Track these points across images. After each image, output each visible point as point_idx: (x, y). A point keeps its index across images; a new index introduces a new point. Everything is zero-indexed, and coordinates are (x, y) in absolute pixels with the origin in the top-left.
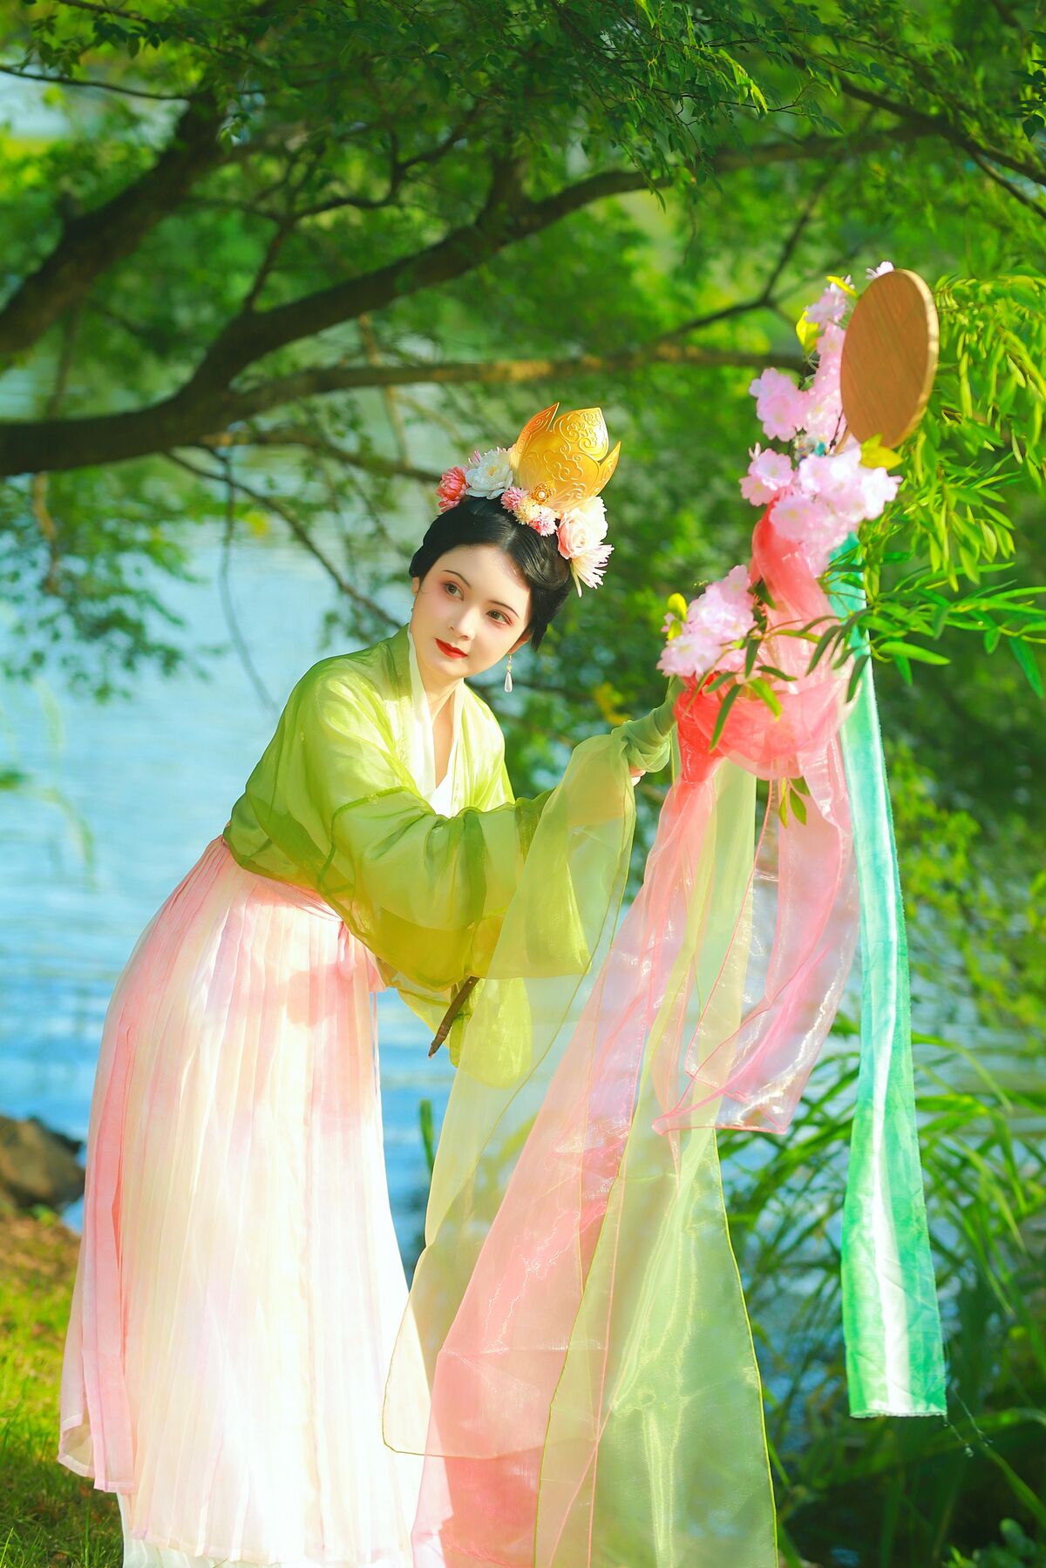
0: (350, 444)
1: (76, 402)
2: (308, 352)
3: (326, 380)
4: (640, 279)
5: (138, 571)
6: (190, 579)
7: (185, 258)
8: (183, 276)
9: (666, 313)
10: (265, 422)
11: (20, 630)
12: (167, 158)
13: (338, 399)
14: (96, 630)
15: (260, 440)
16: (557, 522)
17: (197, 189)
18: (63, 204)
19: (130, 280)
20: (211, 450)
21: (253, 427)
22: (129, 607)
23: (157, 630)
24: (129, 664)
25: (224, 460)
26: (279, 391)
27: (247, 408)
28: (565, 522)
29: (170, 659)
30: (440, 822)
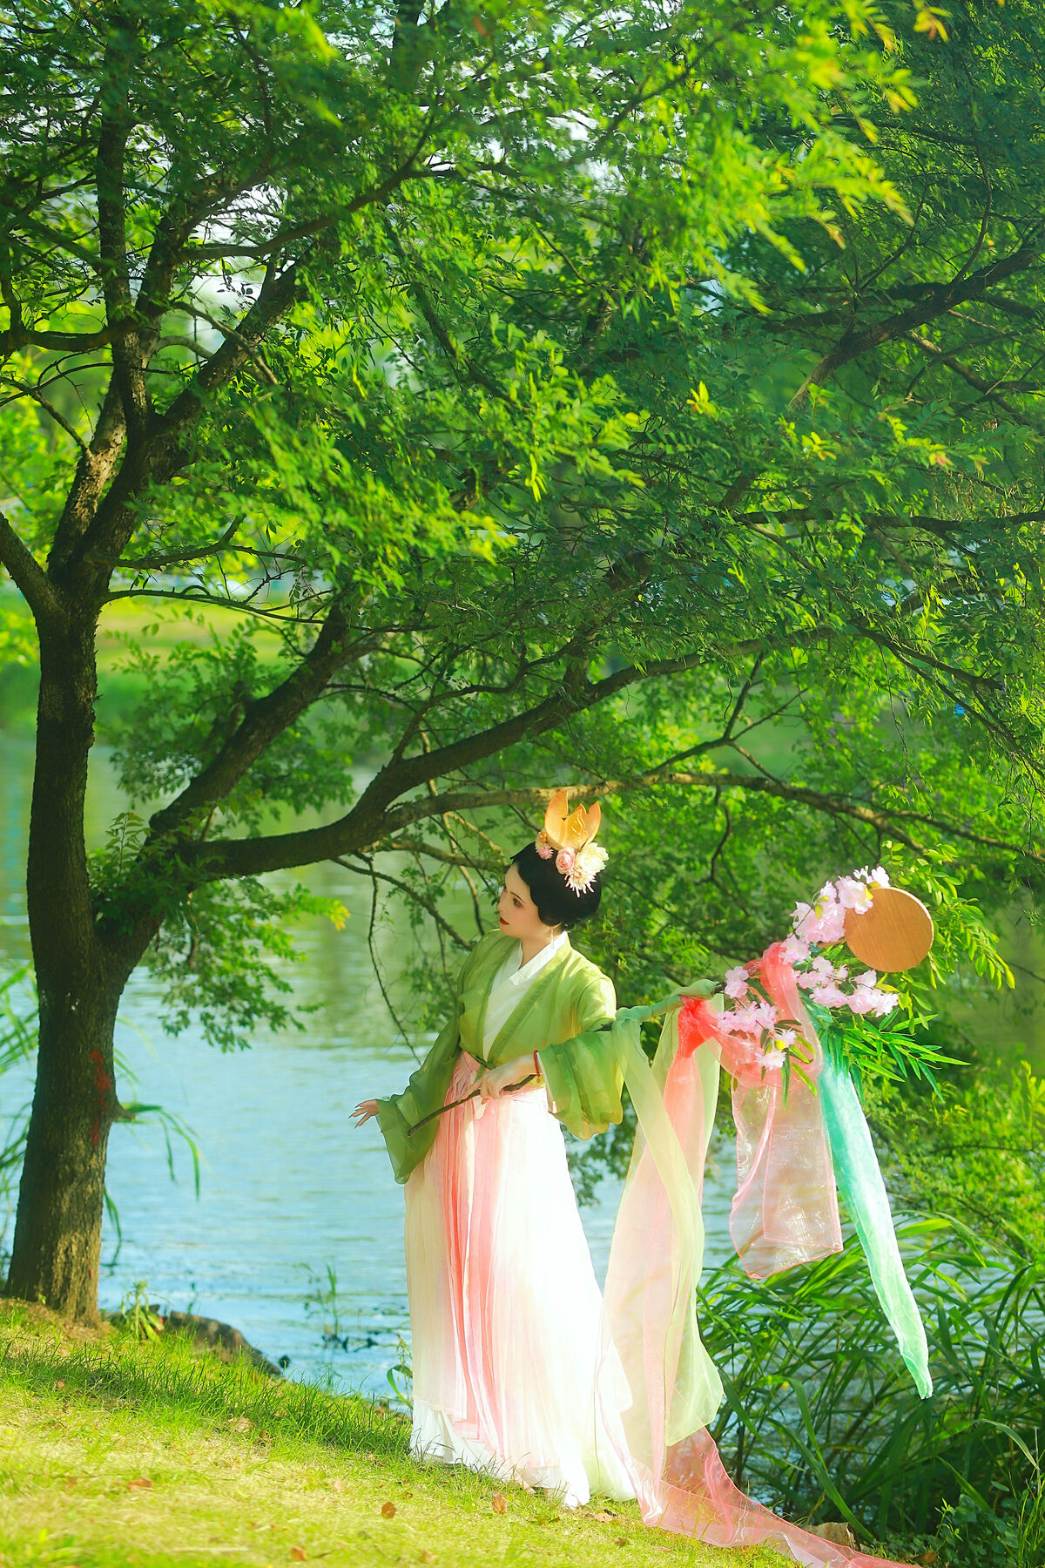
5: (255, 952)
6: (291, 955)
11: (170, 998)
14: (222, 995)
22: (249, 977)
23: (270, 994)
24: (246, 1023)
25: (369, 860)
29: (278, 1015)
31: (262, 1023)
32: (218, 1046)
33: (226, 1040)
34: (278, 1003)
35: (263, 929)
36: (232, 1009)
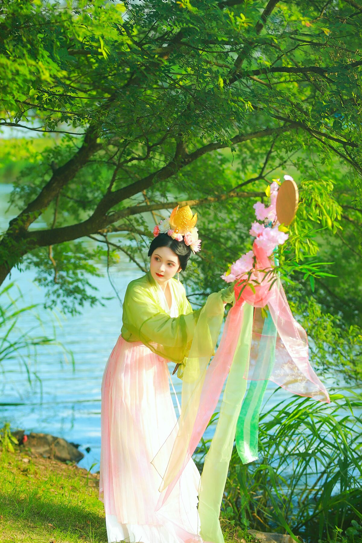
0: (142, 229)
1: (61, 224)
2: (127, 203)
3: (133, 210)
4: (227, 172)
5: (82, 275)
6: (98, 275)
7: (90, 179)
8: (89, 184)
9: (234, 183)
10: (117, 224)
11: (48, 295)
12: (82, 149)
13: (137, 216)
14: (69, 293)
15: (116, 230)
16: (183, 237)
17: (92, 158)
18: (52, 166)
19: (73, 186)
20: (101, 234)
21: (113, 226)
22: (80, 285)
23: (89, 292)
24: (81, 304)
25: (105, 236)
26: (120, 215)
27: (111, 221)
28: (186, 237)
29: (93, 300)
30: (174, 319)
31: (87, 304)
32: (69, 315)
33: (73, 311)
34: (93, 295)
35: (85, 265)
36: (75, 298)
